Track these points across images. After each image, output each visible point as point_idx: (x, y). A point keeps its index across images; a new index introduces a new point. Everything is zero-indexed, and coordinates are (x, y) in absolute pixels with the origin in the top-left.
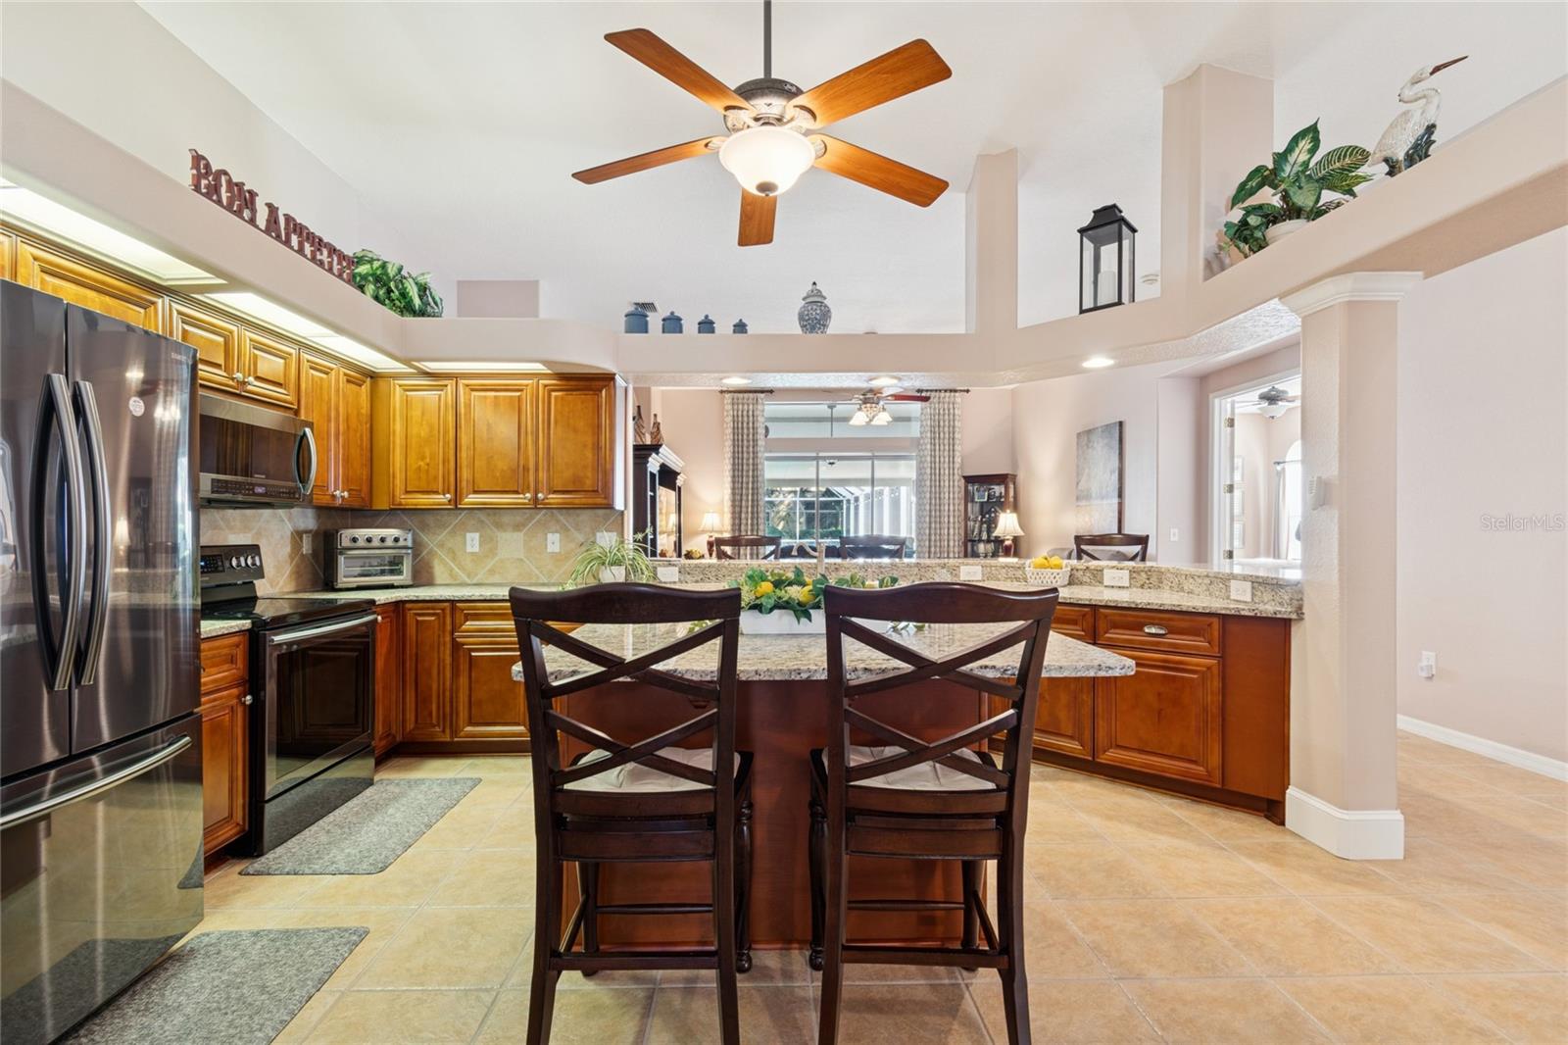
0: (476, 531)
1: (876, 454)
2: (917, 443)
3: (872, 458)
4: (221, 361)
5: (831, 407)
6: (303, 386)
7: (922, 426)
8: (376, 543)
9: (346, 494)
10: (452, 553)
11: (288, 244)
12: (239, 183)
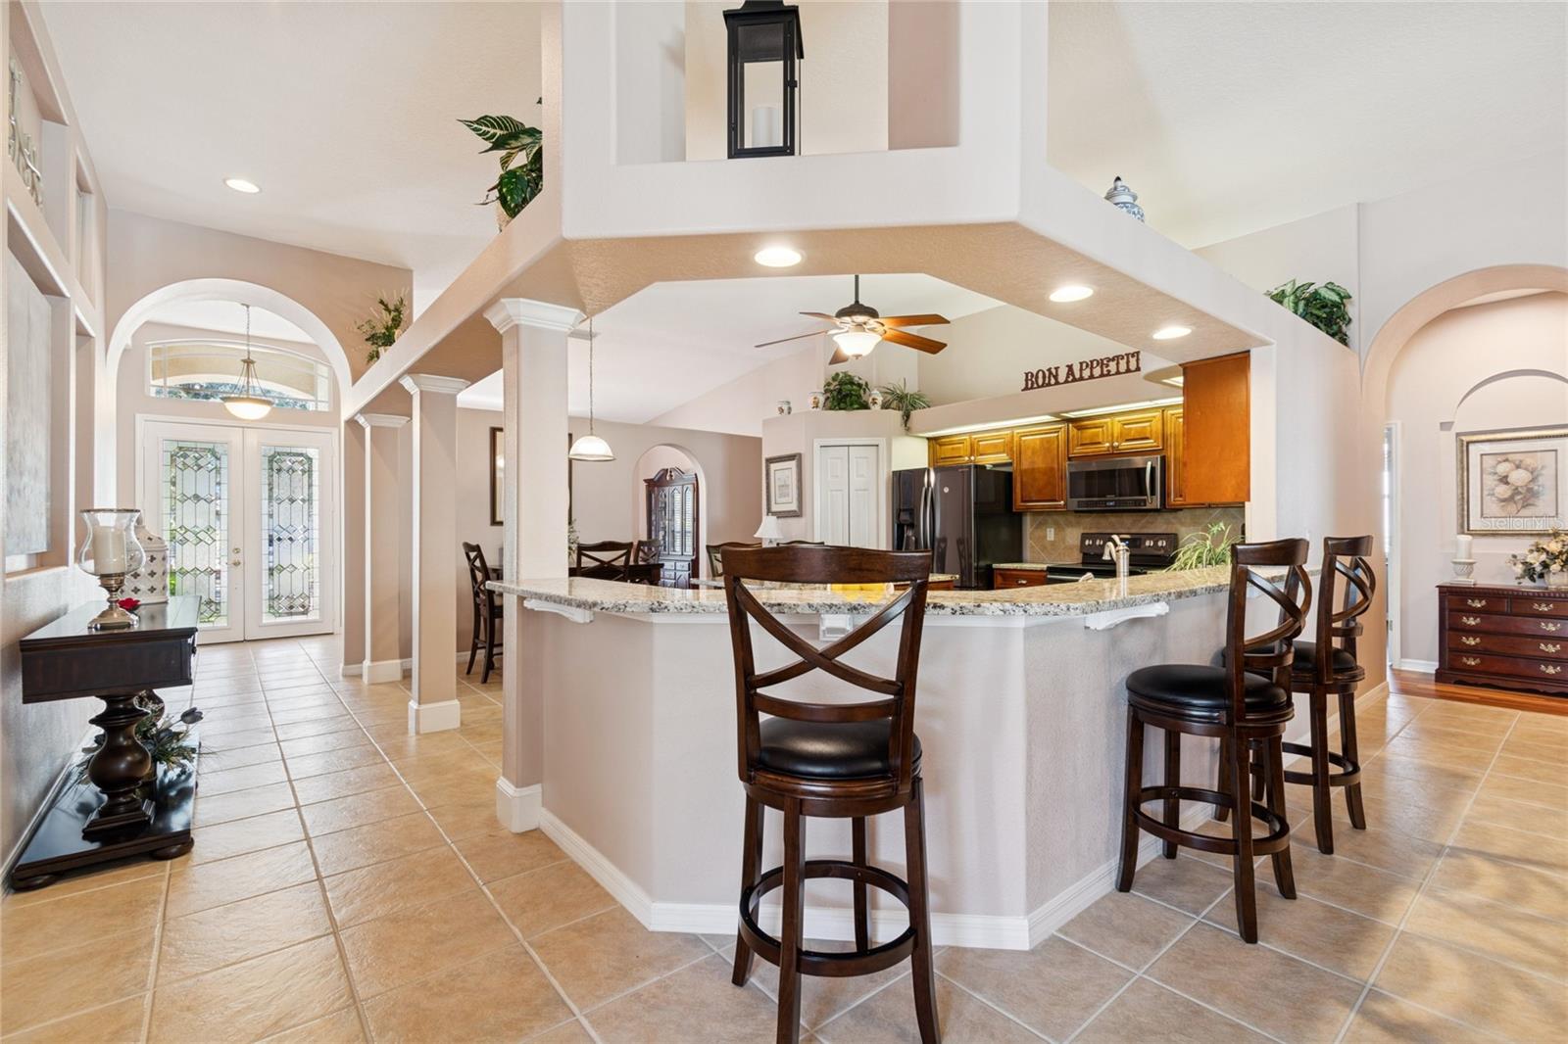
4: (1101, 440)
6: (1169, 432)
11: (1081, 379)
12: (1049, 370)
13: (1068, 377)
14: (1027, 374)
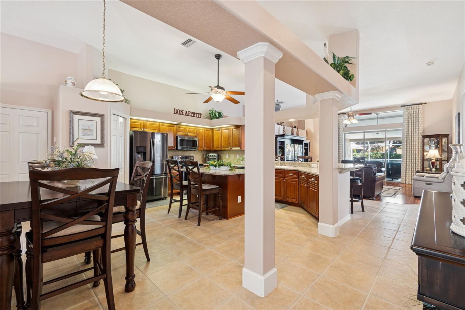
0: (228, 154)
1: (387, 130)
2: (401, 125)
3: (385, 131)
4: (184, 131)
5: (377, 114)
6: (198, 133)
7: (404, 118)
8: (212, 156)
9: (206, 148)
10: (225, 158)
11: (189, 115)
12: (181, 110)
13: (186, 114)
14: (175, 109)
